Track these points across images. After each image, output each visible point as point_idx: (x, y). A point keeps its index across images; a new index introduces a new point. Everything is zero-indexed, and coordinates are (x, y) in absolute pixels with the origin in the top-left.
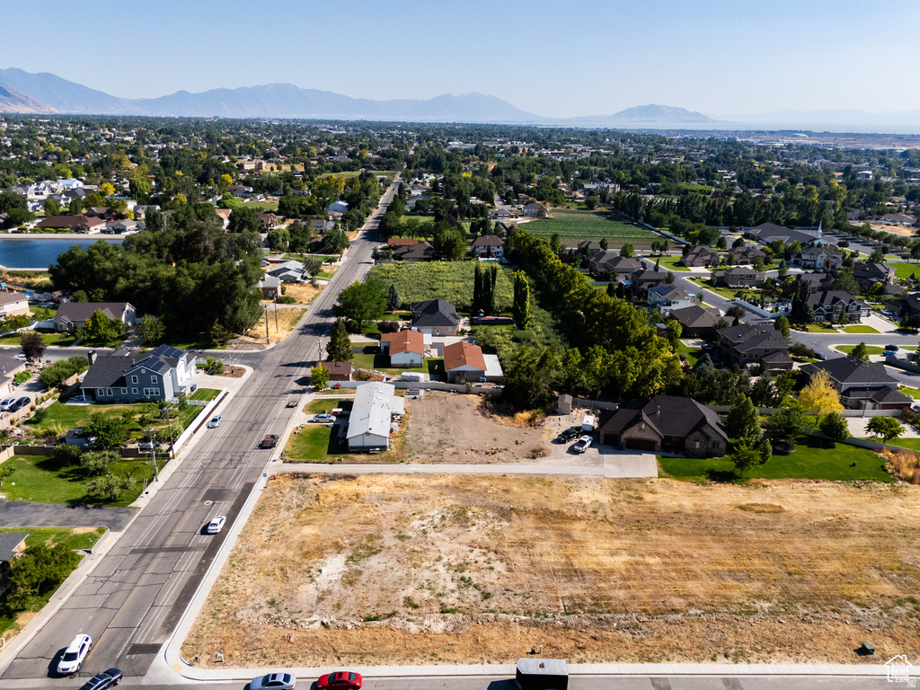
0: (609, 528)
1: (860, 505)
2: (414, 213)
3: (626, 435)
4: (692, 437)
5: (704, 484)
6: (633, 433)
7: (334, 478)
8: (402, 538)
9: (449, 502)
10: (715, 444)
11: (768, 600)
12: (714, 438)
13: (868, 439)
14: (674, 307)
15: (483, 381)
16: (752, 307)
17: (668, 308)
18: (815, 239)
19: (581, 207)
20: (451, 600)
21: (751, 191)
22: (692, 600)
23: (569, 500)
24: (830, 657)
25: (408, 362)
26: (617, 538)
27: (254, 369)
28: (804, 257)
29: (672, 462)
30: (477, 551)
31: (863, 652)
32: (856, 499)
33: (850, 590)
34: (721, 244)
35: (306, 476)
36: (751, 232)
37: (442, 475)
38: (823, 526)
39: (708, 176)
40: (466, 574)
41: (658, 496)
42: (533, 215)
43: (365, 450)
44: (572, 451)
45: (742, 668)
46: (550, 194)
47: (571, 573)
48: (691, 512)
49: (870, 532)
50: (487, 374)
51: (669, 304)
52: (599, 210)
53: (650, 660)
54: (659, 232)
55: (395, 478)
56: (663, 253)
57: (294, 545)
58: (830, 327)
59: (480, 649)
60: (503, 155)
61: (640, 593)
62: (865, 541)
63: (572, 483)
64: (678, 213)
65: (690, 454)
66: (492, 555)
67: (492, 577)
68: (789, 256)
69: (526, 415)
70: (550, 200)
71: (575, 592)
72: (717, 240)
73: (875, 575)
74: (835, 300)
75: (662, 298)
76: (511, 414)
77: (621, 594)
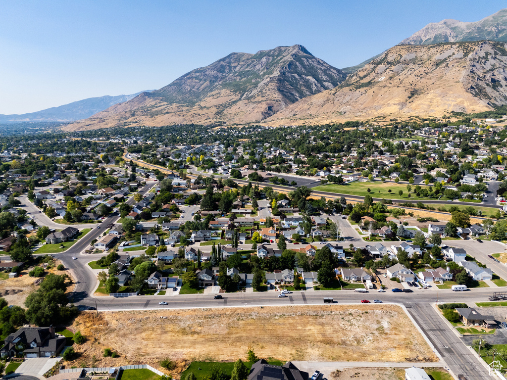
0: (310, 339)
5: (270, 358)
8: (373, 333)
23: (323, 350)
26: (308, 335)
40: (350, 323)
41: (289, 352)
47: (322, 324)
48: (281, 346)
66: (344, 328)
67: (343, 323)
77: (310, 319)
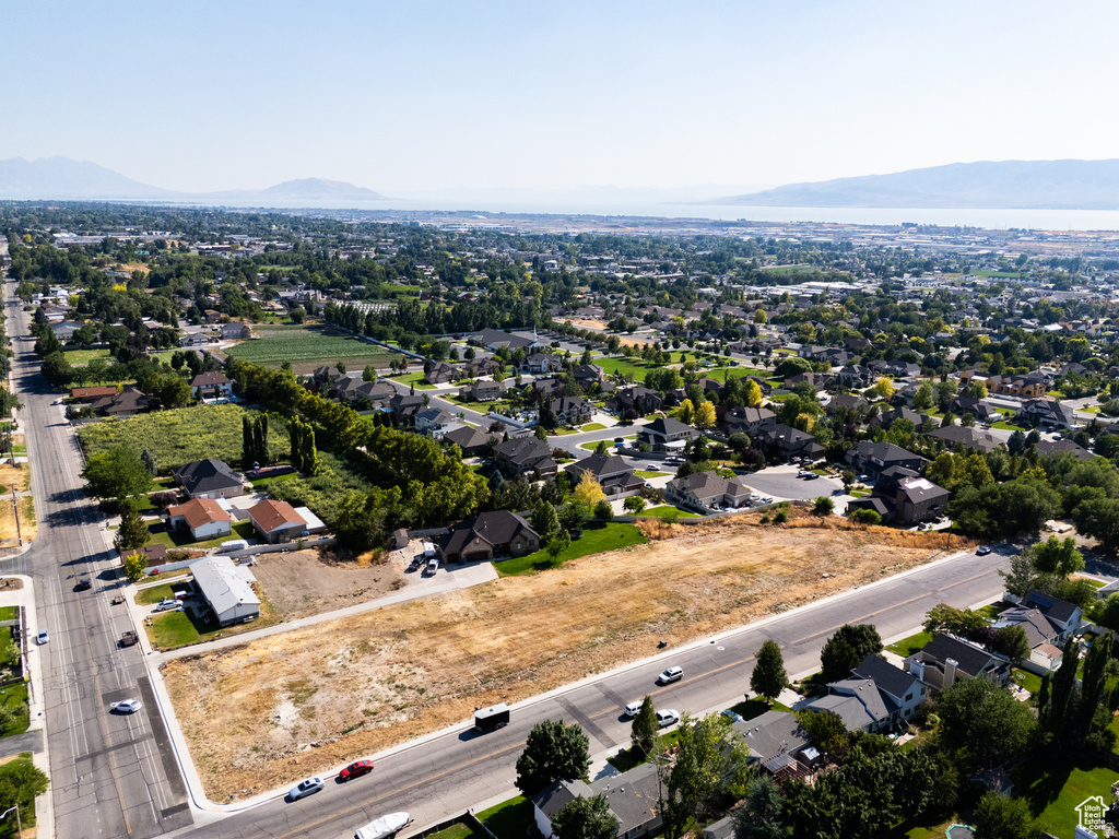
0: (483, 623)
1: (633, 562)
2: (71, 347)
3: (465, 551)
4: (515, 541)
5: (533, 574)
6: (471, 548)
7: (226, 651)
8: (328, 675)
9: (349, 641)
10: (531, 542)
11: (602, 635)
12: (530, 537)
13: (625, 516)
14: (444, 430)
15: (307, 535)
16: (507, 419)
17: (439, 431)
18: (532, 343)
19: (285, 321)
20: (398, 701)
21: (456, 289)
22: (558, 649)
23: (443, 612)
24: (645, 655)
25: (215, 532)
26: (492, 627)
27: (32, 576)
28: (531, 363)
29: (505, 564)
30: (395, 666)
31: (662, 646)
32: (630, 559)
33: (644, 616)
34: (454, 355)
35: (197, 657)
36: (474, 339)
37: (328, 623)
38: (617, 581)
39: (410, 274)
40: (398, 683)
41: (506, 591)
42: (235, 337)
43: (239, 621)
44: (426, 575)
45: (602, 676)
46: (244, 308)
47: (474, 659)
48: (533, 596)
49: (645, 578)
50: (308, 527)
51: (439, 428)
52: (308, 323)
53: (549, 689)
54: (385, 346)
55: (285, 636)
56: (403, 372)
57: (236, 708)
58: (571, 429)
59: (440, 720)
60: (147, 253)
61: (525, 656)
62: (643, 584)
63: (438, 600)
64: (398, 324)
65: (514, 555)
66: (408, 665)
67: (418, 678)
68: (518, 362)
69: (367, 556)
70: (246, 315)
71: (482, 669)
72: (449, 353)
73: (655, 603)
74: (571, 405)
75: (432, 423)
76: (353, 558)
77: (513, 661)
